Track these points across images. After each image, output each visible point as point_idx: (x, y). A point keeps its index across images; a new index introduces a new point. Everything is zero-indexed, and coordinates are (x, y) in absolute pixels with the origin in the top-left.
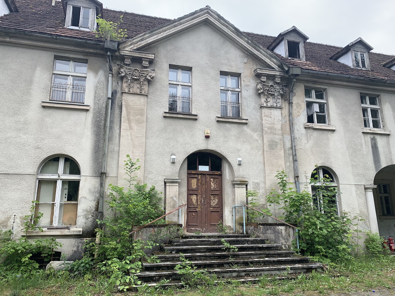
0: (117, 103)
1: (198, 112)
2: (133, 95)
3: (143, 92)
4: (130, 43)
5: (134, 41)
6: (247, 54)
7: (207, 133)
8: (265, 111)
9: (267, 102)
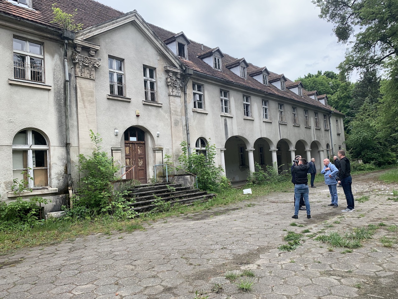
1: (130, 96)
2: (85, 79)
3: (92, 77)
4: (81, 34)
5: (84, 32)
6: (159, 53)
7: (138, 113)
8: (171, 98)
9: (173, 92)
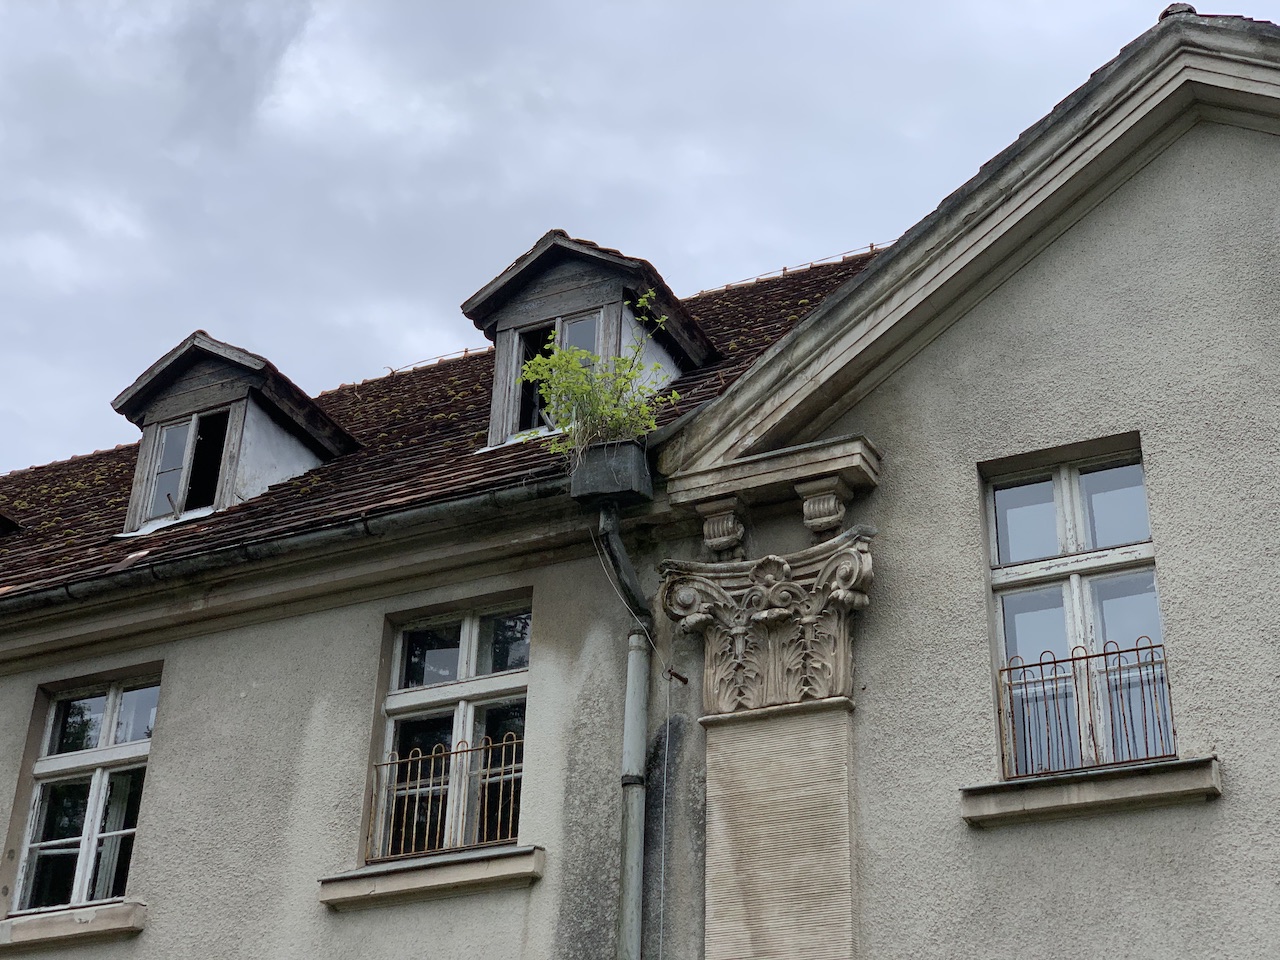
0: (681, 797)
2: (765, 725)
3: (821, 692)
4: (715, 426)
5: (738, 404)
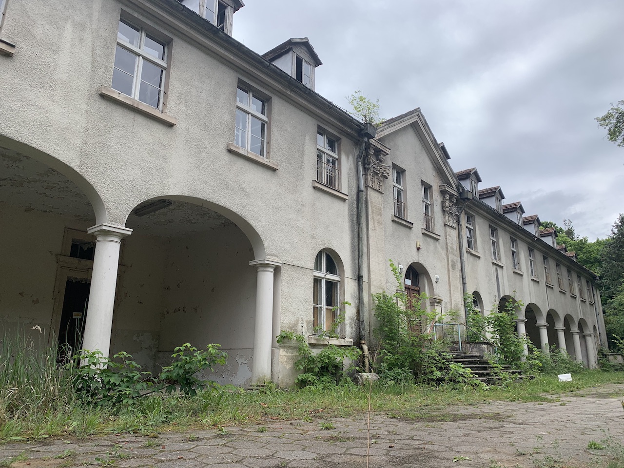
1: (412, 219)
2: (375, 191)
3: (381, 190)
6: (435, 167)
7: (420, 245)
8: (448, 229)
9: (449, 220)
